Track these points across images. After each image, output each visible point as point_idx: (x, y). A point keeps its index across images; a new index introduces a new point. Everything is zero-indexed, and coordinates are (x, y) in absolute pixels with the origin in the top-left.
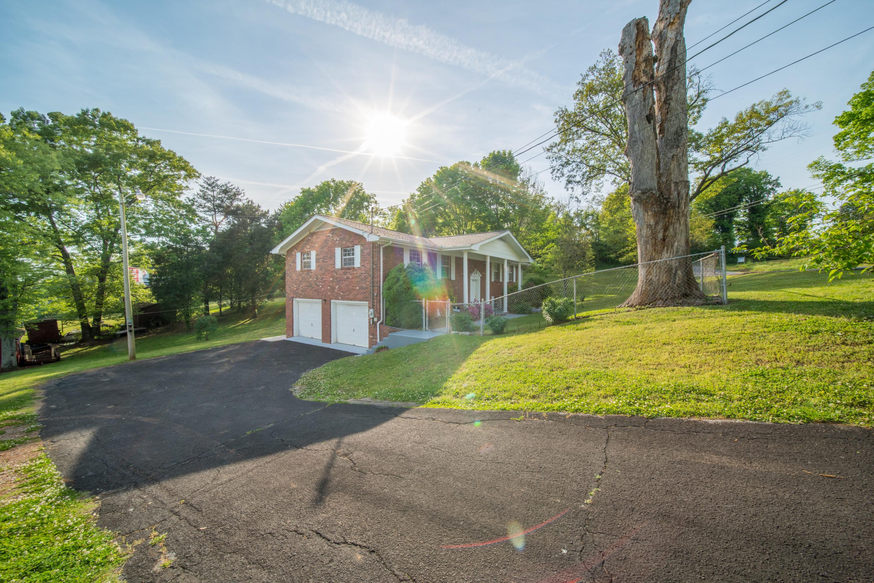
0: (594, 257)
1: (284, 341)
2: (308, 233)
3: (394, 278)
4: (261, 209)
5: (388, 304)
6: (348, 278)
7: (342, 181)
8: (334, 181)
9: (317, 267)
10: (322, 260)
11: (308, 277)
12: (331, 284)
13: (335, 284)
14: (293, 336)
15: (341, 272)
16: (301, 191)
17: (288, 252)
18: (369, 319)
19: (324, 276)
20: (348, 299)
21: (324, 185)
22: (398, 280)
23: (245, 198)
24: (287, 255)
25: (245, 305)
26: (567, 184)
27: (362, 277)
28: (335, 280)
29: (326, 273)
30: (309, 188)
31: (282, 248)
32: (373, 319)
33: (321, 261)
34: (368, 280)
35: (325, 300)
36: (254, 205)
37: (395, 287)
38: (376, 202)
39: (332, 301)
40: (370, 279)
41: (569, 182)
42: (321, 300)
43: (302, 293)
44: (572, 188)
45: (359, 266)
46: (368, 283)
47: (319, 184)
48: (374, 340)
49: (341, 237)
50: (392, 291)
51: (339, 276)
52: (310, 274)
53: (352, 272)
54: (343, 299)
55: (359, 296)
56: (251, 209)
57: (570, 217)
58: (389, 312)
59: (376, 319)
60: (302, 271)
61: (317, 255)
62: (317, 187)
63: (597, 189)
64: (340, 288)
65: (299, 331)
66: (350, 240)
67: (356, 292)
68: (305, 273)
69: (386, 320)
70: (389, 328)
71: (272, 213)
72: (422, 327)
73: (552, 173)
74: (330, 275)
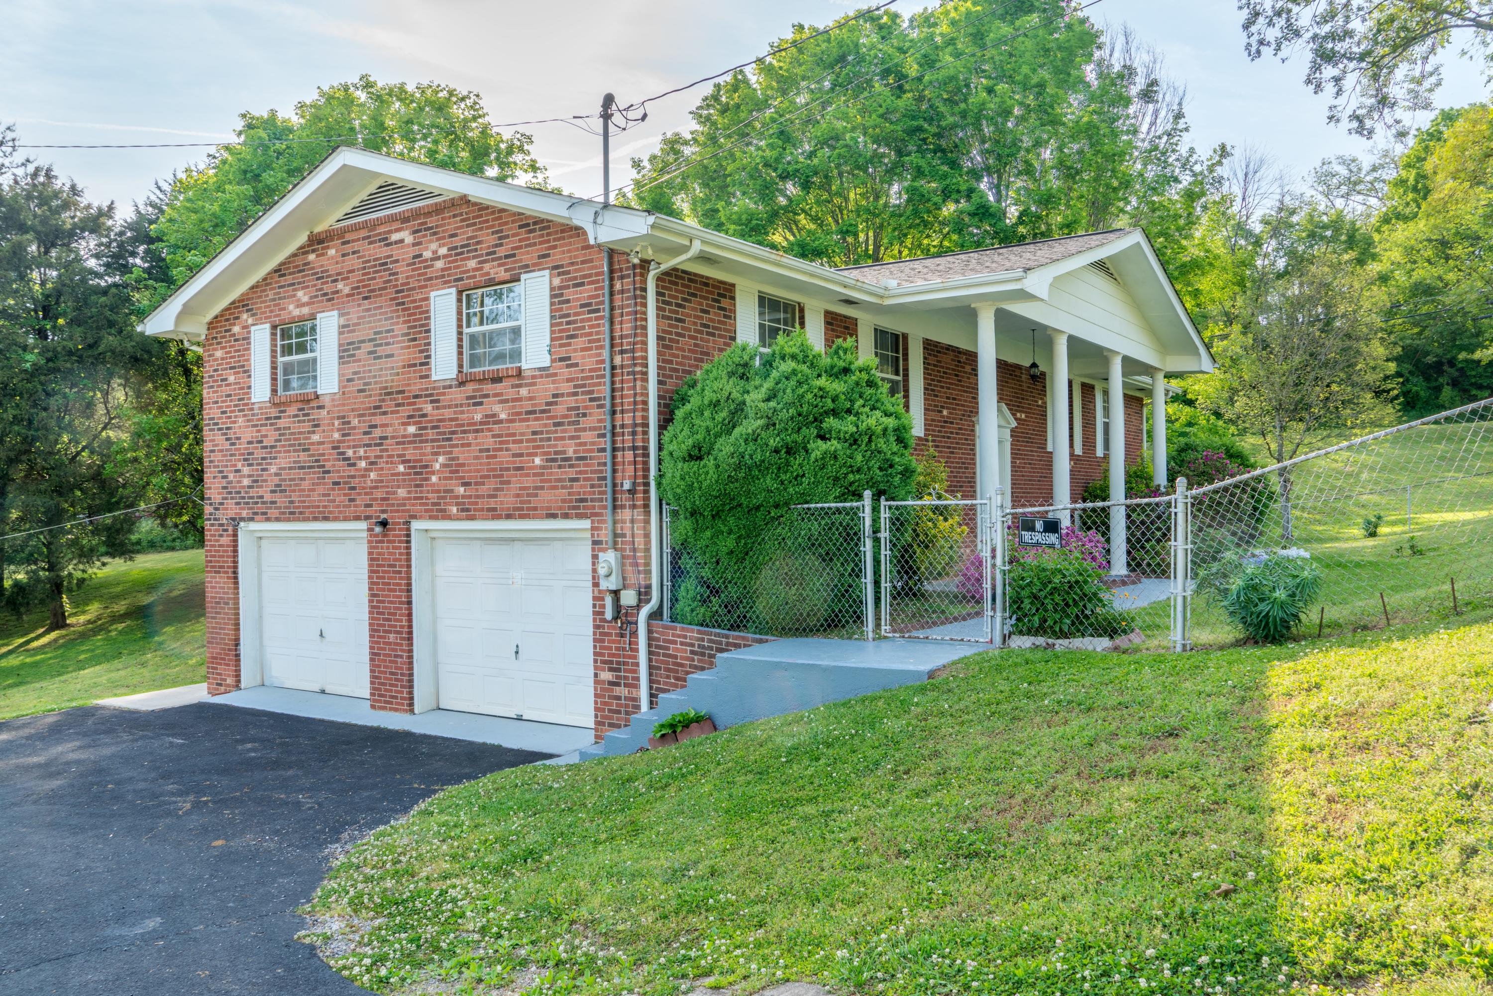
0: (1392, 367)
1: (199, 710)
2: (303, 239)
3: (715, 404)
4: (83, 201)
5: (685, 525)
6: (491, 418)
7: (402, 88)
8: (368, 85)
9: (346, 381)
10: (367, 347)
11: (306, 427)
12: (410, 454)
13: (428, 448)
14: (237, 686)
15: (458, 395)
16: (240, 124)
17: (211, 325)
18: (598, 598)
19: (378, 420)
20: (494, 514)
21: (330, 98)
22: (739, 410)
23: (19, 157)
24: (210, 341)
25: (21, 576)
26: (1316, 68)
27: (560, 410)
28: (431, 434)
29: (389, 405)
30: (273, 113)
31: (187, 311)
32: (616, 593)
33: (361, 353)
34: (585, 422)
35: (384, 524)
36: (58, 184)
37: (725, 447)
38: (534, 167)
39: (416, 525)
40: (597, 417)
41: (1325, 56)
42: (363, 525)
43: (280, 499)
44: (1337, 80)
45: (545, 361)
46: (588, 437)
47: (311, 96)
48: (622, 691)
49: (458, 241)
50: (709, 462)
51: (448, 413)
52: (315, 414)
53: (510, 393)
54: (468, 513)
55: (546, 497)
56: (44, 201)
57: (1248, 234)
58: (686, 562)
59: (629, 598)
60: (278, 404)
61: (343, 329)
62: (301, 106)
63: (1416, 95)
64: (454, 468)
65: (262, 665)
66: (501, 252)
67: (528, 482)
68: (292, 410)
69: (674, 600)
70: (693, 633)
71: (124, 215)
72: (859, 618)
73: (1246, 27)
74: (406, 411)
